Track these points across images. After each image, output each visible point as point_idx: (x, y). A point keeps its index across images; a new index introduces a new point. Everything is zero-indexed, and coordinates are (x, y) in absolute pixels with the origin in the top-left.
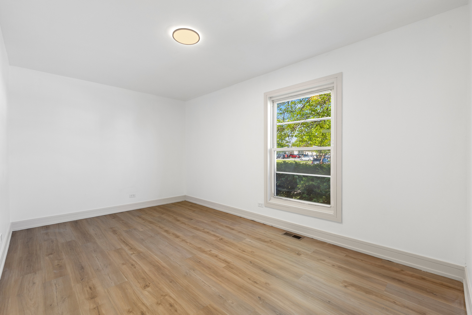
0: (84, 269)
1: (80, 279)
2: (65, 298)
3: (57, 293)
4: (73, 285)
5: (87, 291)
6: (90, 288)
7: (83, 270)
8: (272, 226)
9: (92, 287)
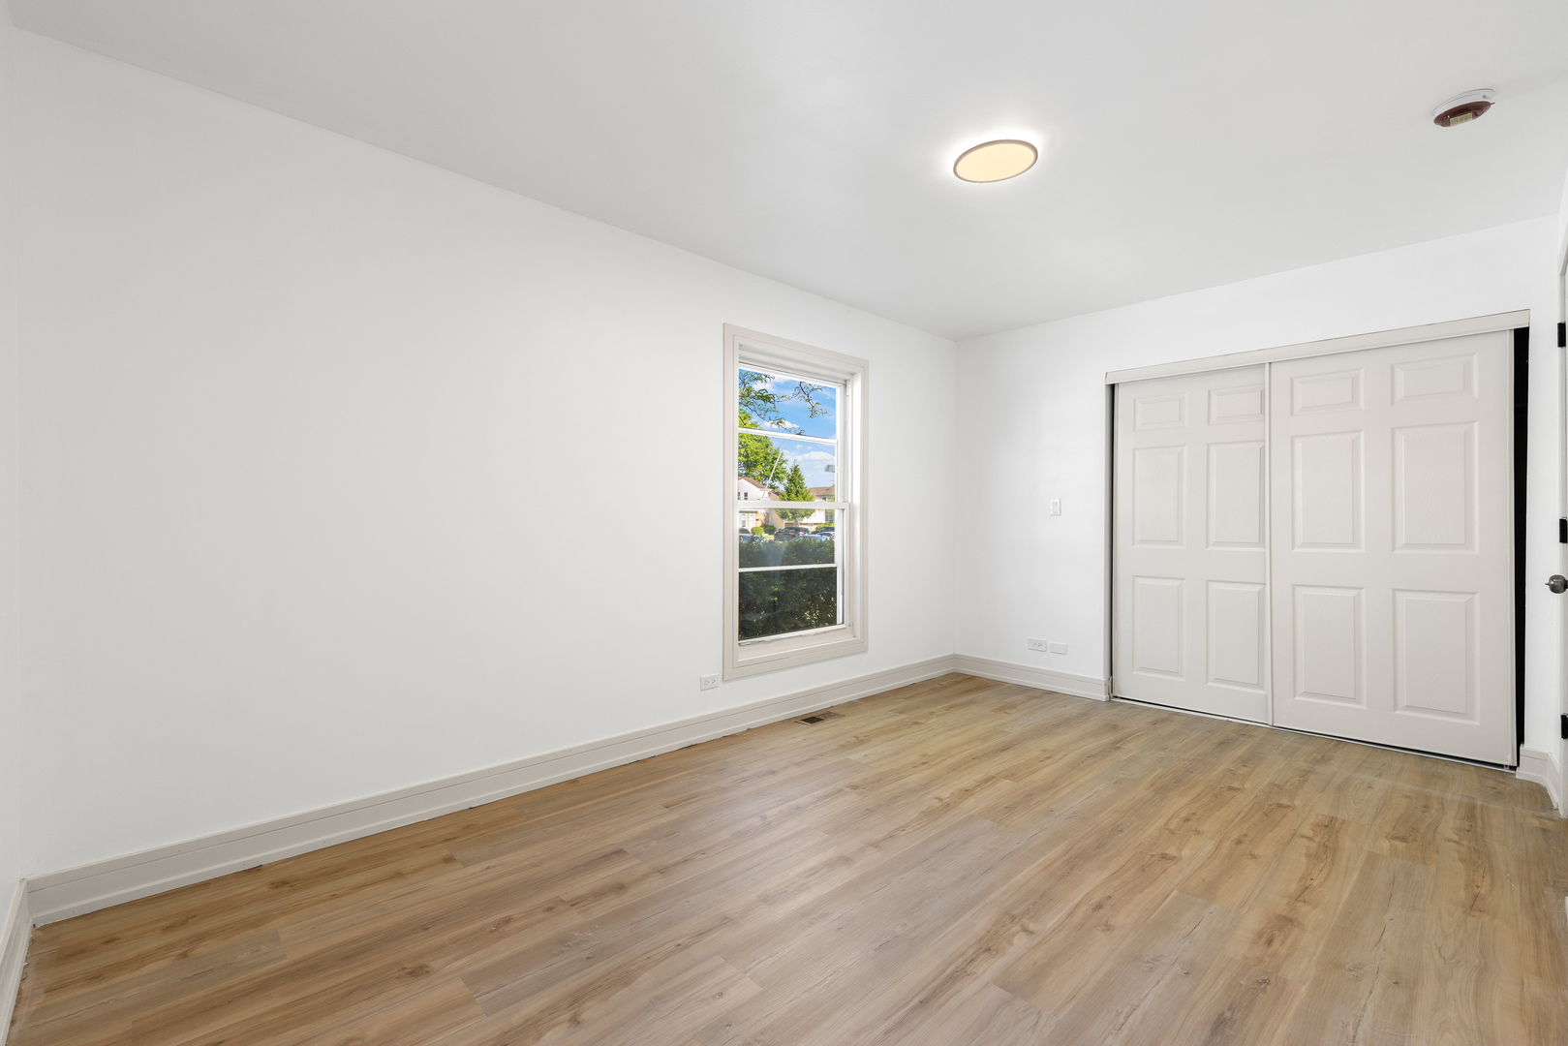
0: (1223, 1014)
1: (1269, 988)
2: (1351, 970)
3: (1363, 1002)
4: (1304, 989)
5: (1283, 942)
6: (1270, 942)
7: (1228, 1014)
8: (749, 730)
9: (1263, 940)
